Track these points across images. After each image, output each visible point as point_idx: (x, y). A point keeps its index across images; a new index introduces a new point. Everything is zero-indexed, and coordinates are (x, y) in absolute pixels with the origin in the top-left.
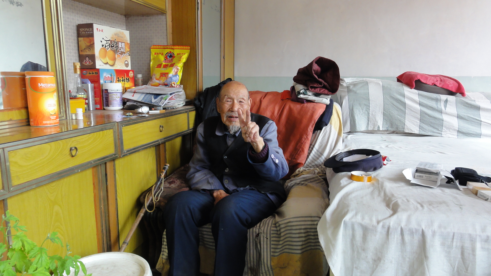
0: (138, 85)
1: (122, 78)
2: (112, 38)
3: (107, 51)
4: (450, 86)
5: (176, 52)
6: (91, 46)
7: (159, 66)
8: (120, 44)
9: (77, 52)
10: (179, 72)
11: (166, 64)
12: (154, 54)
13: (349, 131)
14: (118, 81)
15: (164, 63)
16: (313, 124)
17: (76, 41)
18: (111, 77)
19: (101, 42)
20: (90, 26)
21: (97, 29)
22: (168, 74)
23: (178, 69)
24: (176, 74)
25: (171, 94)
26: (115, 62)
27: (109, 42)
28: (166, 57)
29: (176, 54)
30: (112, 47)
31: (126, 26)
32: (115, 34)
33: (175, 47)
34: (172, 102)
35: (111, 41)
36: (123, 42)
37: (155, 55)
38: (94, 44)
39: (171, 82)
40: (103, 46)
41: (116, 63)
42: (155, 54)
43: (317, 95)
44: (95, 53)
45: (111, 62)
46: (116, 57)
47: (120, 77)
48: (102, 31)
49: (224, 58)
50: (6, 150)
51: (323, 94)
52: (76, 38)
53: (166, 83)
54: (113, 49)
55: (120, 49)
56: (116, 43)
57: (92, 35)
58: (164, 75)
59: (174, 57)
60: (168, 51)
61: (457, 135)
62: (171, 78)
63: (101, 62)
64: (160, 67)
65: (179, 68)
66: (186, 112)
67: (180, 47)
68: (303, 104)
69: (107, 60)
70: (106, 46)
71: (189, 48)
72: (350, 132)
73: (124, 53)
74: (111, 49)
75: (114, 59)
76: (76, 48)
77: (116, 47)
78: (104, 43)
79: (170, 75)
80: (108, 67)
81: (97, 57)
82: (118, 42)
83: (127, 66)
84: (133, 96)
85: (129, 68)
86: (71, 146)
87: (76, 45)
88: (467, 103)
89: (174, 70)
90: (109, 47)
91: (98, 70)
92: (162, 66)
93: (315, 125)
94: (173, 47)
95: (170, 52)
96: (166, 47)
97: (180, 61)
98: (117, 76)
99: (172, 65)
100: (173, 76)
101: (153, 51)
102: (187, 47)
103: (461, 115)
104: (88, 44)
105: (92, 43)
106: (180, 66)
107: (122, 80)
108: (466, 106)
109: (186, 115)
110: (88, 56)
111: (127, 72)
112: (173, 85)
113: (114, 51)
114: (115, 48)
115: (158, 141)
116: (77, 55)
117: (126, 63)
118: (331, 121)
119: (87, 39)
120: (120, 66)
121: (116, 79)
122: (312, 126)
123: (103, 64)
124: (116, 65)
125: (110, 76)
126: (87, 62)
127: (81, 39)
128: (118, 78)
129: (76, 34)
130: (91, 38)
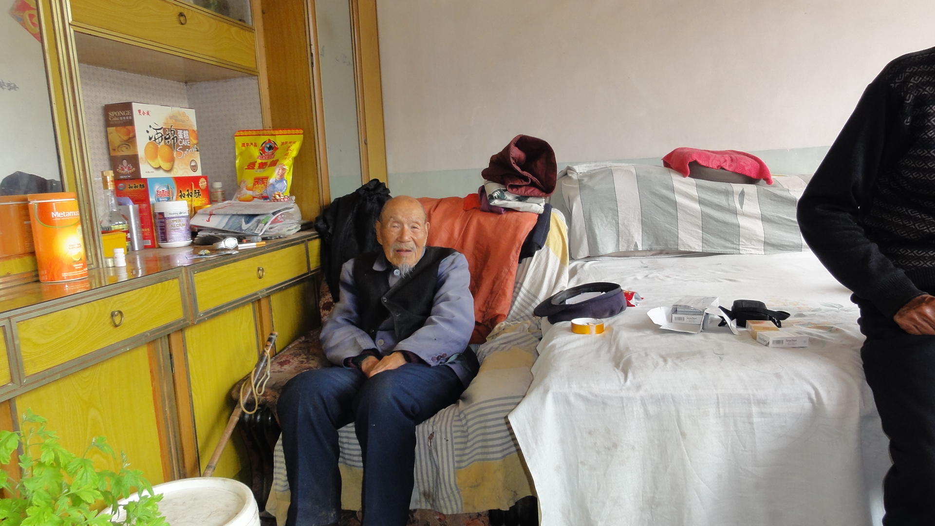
0: (216, 201)
1: (188, 191)
2: (165, 123)
3: (159, 146)
4: (747, 168)
5: (279, 140)
6: (131, 140)
7: (251, 166)
8: (180, 132)
9: (105, 151)
10: (286, 174)
11: (264, 161)
12: (240, 145)
13: (586, 254)
14: (181, 196)
15: (259, 161)
16: (518, 248)
17: (103, 134)
18: (169, 191)
19: (148, 132)
20: (127, 107)
21: (139, 111)
22: (267, 178)
23: (284, 169)
24: (282, 178)
25: (274, 214)
26: (173, 166)
27: (161, 131)
28: (263, 150)
29: (279, 144)
30: (166, 139)
31: (189, 99)
32: (171, 117)
33: (277, 132)
34: (277, 226)
35: (164, 129)
36: (186, 130)
37: (244, 148)
38: (134, 136)
39: (273, 192)
40: (150, 139)
41: (176, 166)
42: (243, 145)
43: (522, 198)
44: (137, 152)
45: (166, 166)
46: (175, 156)
47: (184, 190)
48: (148, 113)
49: (366, 144)
50: (13, 320)
51: (531, 197)
52: (102, 129)
53: (265, 195)
54: (168, 142)
55: (181, 142)
56: (173, 132)
57: (131, 123)
58: (261, 180)
59: (277, 149)
60: (265, 138)
61: (764, 250)
62: (273, 185)
63: (149, 166)
64: (253, 168)
65: (287, 167)
66: (303, 242)
67: (285, 132)
68: (500, 216)
69: (160, 162)
70: (155, 139)
71: (301, 132)
72: (588, 257)
73: (189, 148)
74: (165, 143)
75: (172, 160)
76: (104, 145)
77: (173, 139)
78: (153, 133)
79: (272, 180)
80: (161, 174)
81: (142, 158)
82: (176, 129)
83: (194, 168)
84: (209, 221)
85: (199, 173)
86: (113, 310)
87: (104, 140)
88: (775, 195)
89: (277, 171)
90: (162, 139)
91: (145, 180)
92: (257, 166)
93: (520, 249)
94: (273, 132)
95: (270, 141)
96: (261, 133)
97: (287, 154)
98: (178, 188)
99: (274, 164)
100: (277, 182)
101: (239, 141)
102: (297, 131)
103: (768, 216)
104: (126, 138)
105: (131, 135)
106: (288, 164)
107: (188, 195)
108: (774, 200)
109: (303, 246)
110: (125, 158)
111: (196, 180)
112: (278, 197)
113: (170, 146)
114: (171, 141)
115: (256, 294)
116: (106, 157)
117: (193, 164)
118: (548, 240)
119: (123, 130)
120: (182, 170)
121: (178, 193)
122: (517, 252)
123: (154, 170)
124: (175, 170)
125: (165, 189)
126: (126, 169)
127: (111, 129)
128: (181, 192)
129: (101, 123)
130: (129, 127)
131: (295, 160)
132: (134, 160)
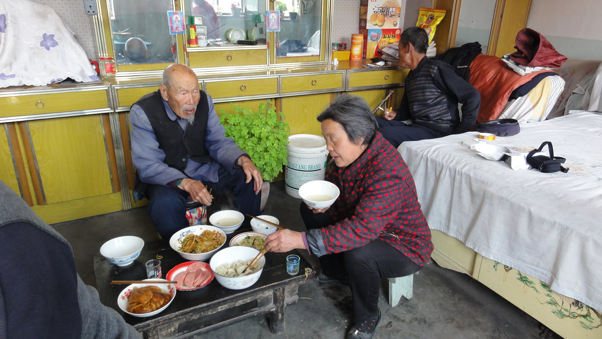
1: (389, 35)
2: (384, 5)
3: (378, 15)
5: (436, 14)
6: (366, 13)
8: (391, 9)
9: (358, 16)
10: (431, 33)
11: (426, 25)
14: (384, 37)
15: (424, 24)
18: (378, 35)
19: (374, 9)
21: (371, 1)
23: (431, 30)
24: (429, 34)
26: (384, 23)
27: (381, 9)
28: (428, 19)
29: (435, 16)
30: (382, 12)
33: (435, 11)
35: (383, 8)
36: (394, 7)
37: (422, 17)
40: (374, 12)
41: (385, 23)
42: (422, 15)
44: (367, 18)
45: (380, 24)
46: (386, 19)
47: (387, 35)
48: (376, 1)
49: (502, 16)
54: (384, 13)
55: (390, 13)
56: (387, 9)
57: (367, 5)
59: (434, 19)
60: (430, 13)
63: (371, 24)
67: (439, 11)
69: (377, 22)
70: (377, 12)
71: (445, 12)
73: (394, 15)
75: (384, 21)
76: (359, 13)
77: (387, 12)
78: (376, 9)
80: (377, 27)
81: (368, 21)
82: (389, 7)
83: (395, 25)
85: (397, 27)
87: (359, 11)
89: (427, 31)
90: (380, 12)
91: (368, 30)
93: (511, 93)
95: (432, 14)
96: (430, 10)
97: (436, 22)
99: (429, 27)
101: (421, 12)
102: (442, 11)
104: (365, 11)
106: (435, 27)
107: (388, 37)
110: (363, 19)
111: (394, 31)
113: (384, 15)
115: (382, 85)
116: (358, 18)
117: (395, 23)
119: (364, 8)
120: (388, 25)
121: (382, 36)
123: (373, 25)
124: (384, 26)
125: (376, 34)
126: (363, 24)
127: (362, 7)
128: (384, 35)
129: (359, 4)
130: (366, 7)
131: (438, 26)
132: (365, 21)
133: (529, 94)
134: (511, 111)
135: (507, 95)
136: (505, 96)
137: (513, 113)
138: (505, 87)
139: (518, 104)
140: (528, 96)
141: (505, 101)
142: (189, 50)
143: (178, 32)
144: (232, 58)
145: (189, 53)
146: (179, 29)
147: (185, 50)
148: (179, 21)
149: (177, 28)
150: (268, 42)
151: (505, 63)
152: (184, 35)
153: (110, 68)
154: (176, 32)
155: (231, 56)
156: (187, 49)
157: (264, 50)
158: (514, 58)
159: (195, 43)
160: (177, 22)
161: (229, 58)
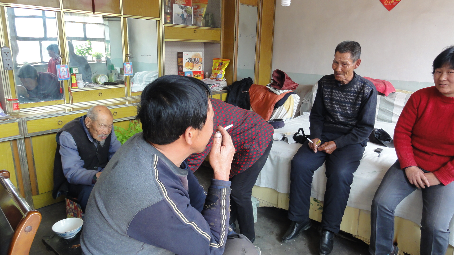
0: (206, 78)
2: (192, 57)
3: (190, 63)
5: (224, 62)
6: (182, 62)
7: (215, 69)
8: (196, 59)
9: (177, 64)
10: (223, 73)
11: (219, 68)
15: (217, 68)
16: (275, 104)
17: (177, 59)
19: (187, 59)
20: (182, 53)
21: (185, 54)
22: (217, 73)
23: (222, 71)
24: (221, 74)
25: (213, 84)
26: (193, 68)
27: (191, 59)
28: (219, 65)
29: (223, 63)
30: (192, 61)
32: (194, 55)
33: (223, 60)
34: (214, 88)
35: (192, 59)
36: (198, 58)
37: (215, 63)
39: (218, 78)
40: (187, 61)
42: (215, 62)
44: (183, 65)
45: (191, 68)
48: (187, 55)
49: (259, 62)
52: (177, 58)
53: (216, 78)
55: (196, 62)
56: (194, 59)
57: (182, 57)
58: (216, 74)
59: (223, 64)
60: (220, 61)
62: (218, 75)
64: (215, 70)
65: (223, 71)
66: (220, 94)
67: (225, 60)
69: (189, 67)
70: (189, 61)
71: (229, 60)
73: (199, 63)
75: (193, 66)
76: (177, 62)
77: (194, 61)
78: (188, 60)
79: (218, 74)
80: (189, 70)
83: (200, 69)
85: (201, 70)
87: (177, 61)
89: (220, 72)
91: (184, 72)
92: (217, 69)
94: (222, 60)
95: (221, 62)
96: (220, 59)
97: (224, 67)
98: (194, 74)
100: (220, 75)
101: (214, 61)
104: (181, 61)
105: (182, 60)
107: (197, 76)
110: (181, 66)
111: (200, 72)
112: (219, 79)
113: (193, 63)
116: (177, 65)
117: (200, 67)
119: (181, 59)
120: (196, 69)
123: (187, 69)
124: (194, 69)
126: (180, 69)
127: (179, 58)
128: (194, 75)
129: (177, 56)
130: (182, 58)
131: (226, 69)
132: (182, 67)
133: (284, 105)
134: (276, 115)
135: (273, 106)
136: (272, 107)
137: (277, 116)
138: (271, 102)
139: (279, 111)
140: (284, 106)
141: (272, 109)
142: (72, 90)
143: (65, 79)
144: (103, 95)
145: (73, 93)
146: (65, 76)
147: (69, 91)
148: (65, 71)
149: (64, 76)
150: (126, 83)
151: (268, 88)
152: (68, 81)
153: (17, 106)
154: (63, 79)
155: (101, 93)
156: (71, 90)
157: (123, 88)
158: (273, 86)
159: (75, 85)
160: (64, 72)
161: (100, 95)
